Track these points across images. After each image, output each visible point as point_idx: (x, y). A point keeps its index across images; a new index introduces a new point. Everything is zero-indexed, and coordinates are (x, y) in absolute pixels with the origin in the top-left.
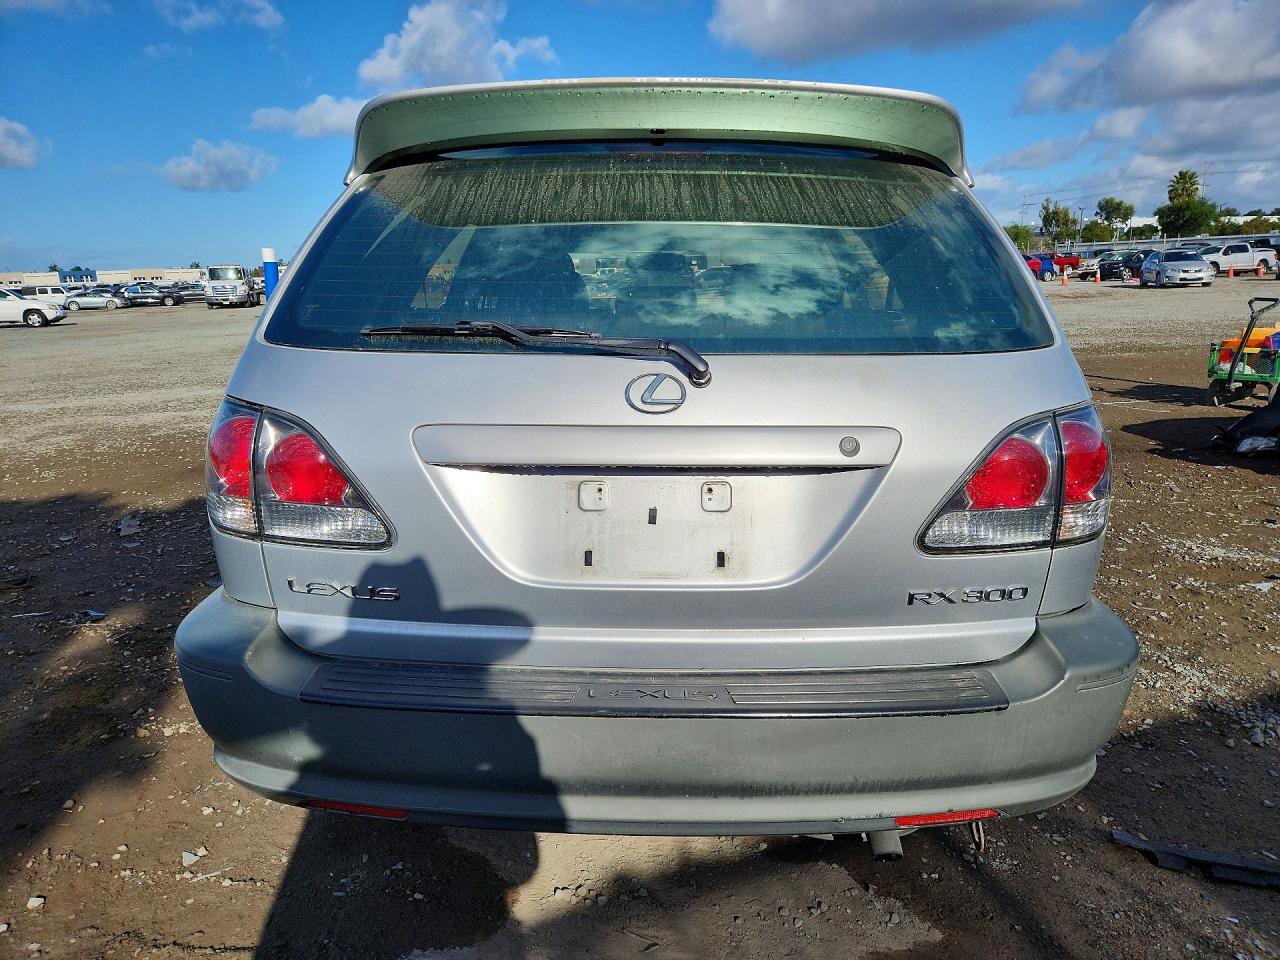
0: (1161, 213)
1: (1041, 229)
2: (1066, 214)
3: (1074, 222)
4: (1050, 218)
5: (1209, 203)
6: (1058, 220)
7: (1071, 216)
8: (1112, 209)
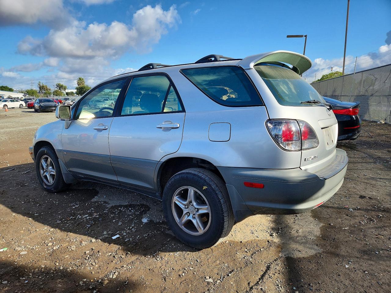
0: (77, 88)
1: (39, 91)
2: (46, 87)
3: (50, 90)
4: (42, 88)
5: (89, 87)
6: (44, 89)
7: (48, 88)
8: (60, 87)
